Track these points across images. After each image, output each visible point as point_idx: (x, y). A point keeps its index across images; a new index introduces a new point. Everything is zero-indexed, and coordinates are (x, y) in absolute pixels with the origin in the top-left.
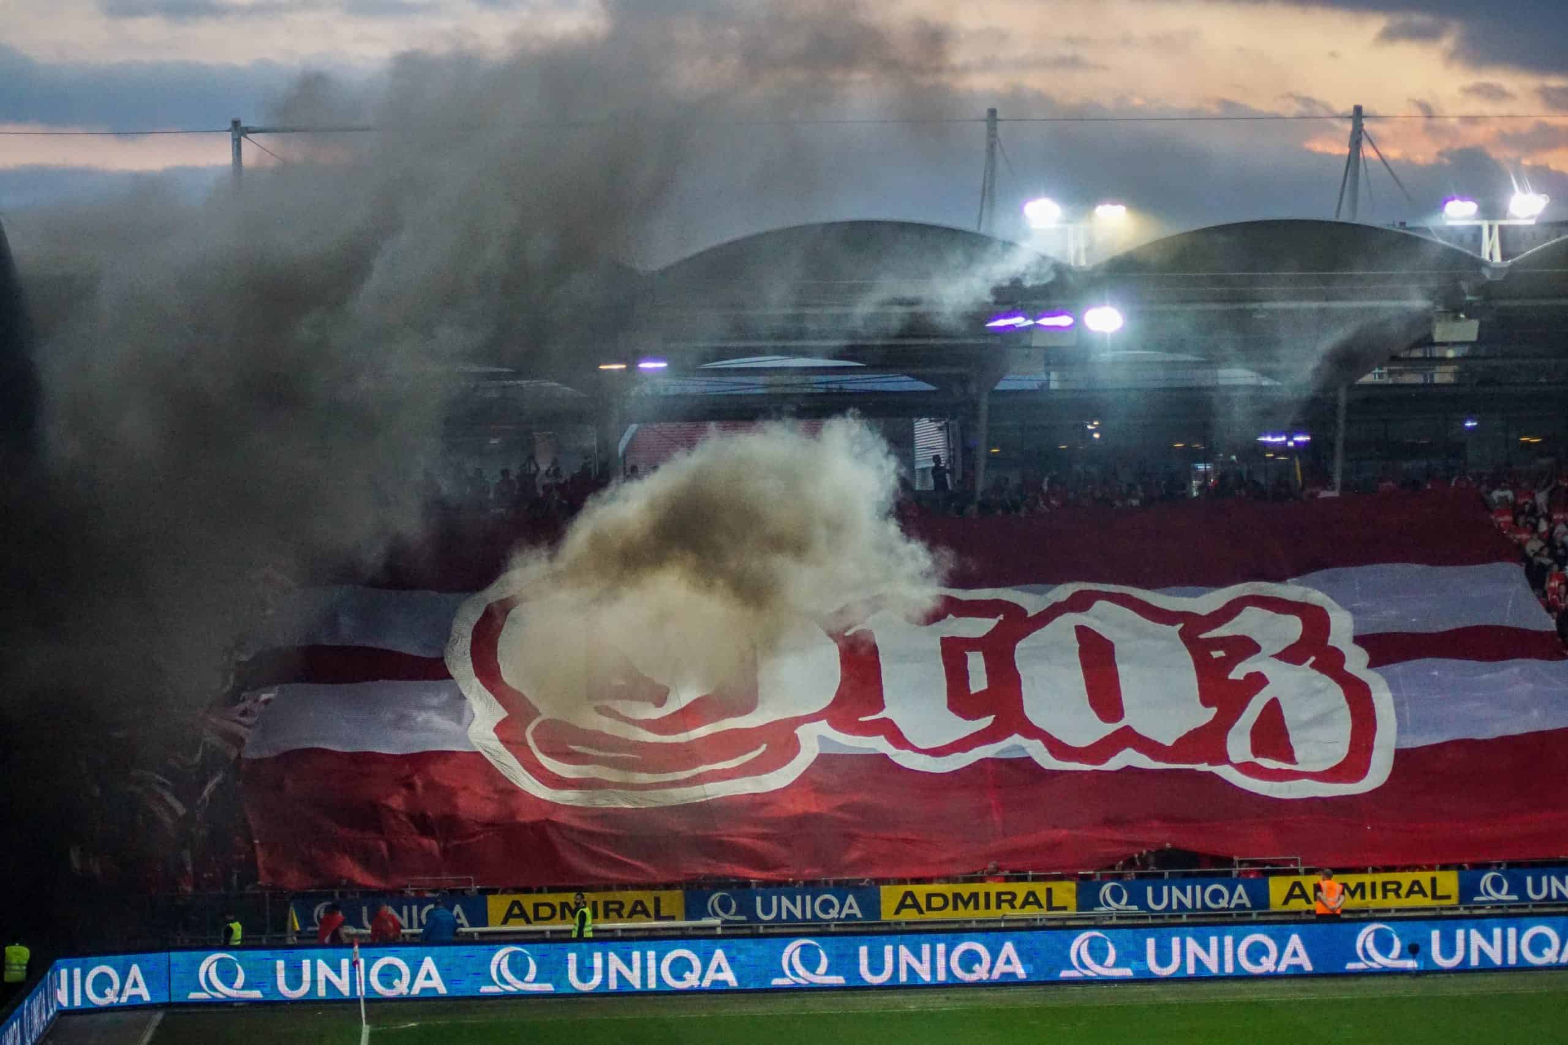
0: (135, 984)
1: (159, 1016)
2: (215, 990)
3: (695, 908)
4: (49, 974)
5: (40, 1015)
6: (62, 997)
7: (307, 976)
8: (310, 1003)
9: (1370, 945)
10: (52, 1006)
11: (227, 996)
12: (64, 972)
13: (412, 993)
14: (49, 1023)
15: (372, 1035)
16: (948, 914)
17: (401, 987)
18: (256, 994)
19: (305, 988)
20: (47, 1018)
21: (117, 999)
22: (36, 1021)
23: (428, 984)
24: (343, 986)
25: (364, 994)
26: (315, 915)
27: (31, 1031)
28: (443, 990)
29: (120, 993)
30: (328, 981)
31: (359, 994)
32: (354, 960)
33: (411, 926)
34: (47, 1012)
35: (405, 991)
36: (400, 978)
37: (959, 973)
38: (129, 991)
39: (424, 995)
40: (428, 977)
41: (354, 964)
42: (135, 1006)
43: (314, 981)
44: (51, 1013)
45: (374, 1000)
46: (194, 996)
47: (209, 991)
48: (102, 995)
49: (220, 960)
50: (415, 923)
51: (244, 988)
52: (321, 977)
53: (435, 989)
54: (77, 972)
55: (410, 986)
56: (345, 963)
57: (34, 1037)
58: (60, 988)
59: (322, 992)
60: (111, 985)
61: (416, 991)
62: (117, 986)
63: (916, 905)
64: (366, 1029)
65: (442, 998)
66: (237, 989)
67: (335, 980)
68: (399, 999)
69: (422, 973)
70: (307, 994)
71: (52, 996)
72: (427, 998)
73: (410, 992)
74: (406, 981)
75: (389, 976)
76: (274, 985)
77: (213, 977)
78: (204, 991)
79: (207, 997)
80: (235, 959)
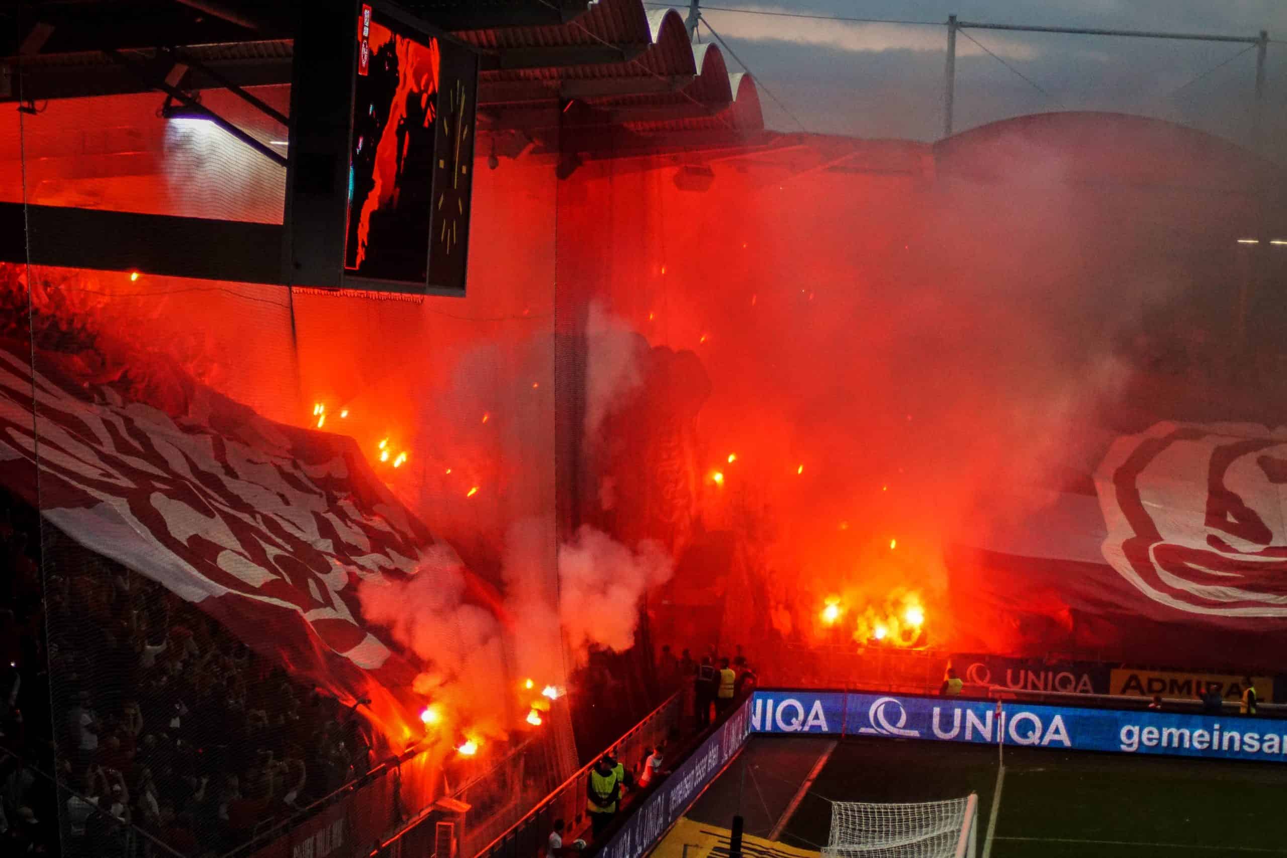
0: (817, 717)
1: (832, 745)
2: (882, 728)
4: (747, 702)
5: (737, 735)
6: (756, 722)
7: (957, 722)
8: (958, 744)
10: (748, 729)
11: (891, 733)
12: (759, 702)
13: (1043, 743)
14: (744, 742)
15: (1007, 777)
17: (1033, 738)
18: (915, 733)
19: (955, 732)
20: (742, 737)
21: (801, 728)
22: (733, 740)
23: (1056, 737)
24: (986, 732)
25: (1003, 741)
26: (968, 672)
27: (729, 748)
28: (1067, 743)
29: (804, 723)
30: (974, 728)
31: (998, 740)
32: (997, 712)
33: (1045, 688)
34: (743, 734)
35: (1037, 742)
36: (1034, 732)
38: (811, 721)
39: (1053, 746)
40: (1057, 731)
41: (996, 716)
42: (815, 735)
43: (963, 727)
44: (746, 734)
45: (1010, 746)
46: (863, 730)
47: (876, 728)
48: (789, 723)
49: (887, 704)
50: (1050, 687)
51: (905, 727)
52: (969, 725)
53: (1061, 742)
54: (770, 702)
55: (1042, 738)
56: (989, 714)
57: (730, 752)
58: (755, 715)
59: (968, 736)
60: (797, 716)
61: (1045, 742)
62: (801, 716)
64: (1002, 770)
65: (1066, 749)
66: (898, 728)
67: (980, 727)
68: (1032, 747)
69: (1052, 728)
70: (957, 736)
71: (748, 720)
72: (1055, 749)
73: (1041, 742)
74: (1038, 733)
75: (1025, 727)
76: (930, 727)
77: (881, 716)
78: (872, 727)
79: (875, 732)
80: (899, 703)
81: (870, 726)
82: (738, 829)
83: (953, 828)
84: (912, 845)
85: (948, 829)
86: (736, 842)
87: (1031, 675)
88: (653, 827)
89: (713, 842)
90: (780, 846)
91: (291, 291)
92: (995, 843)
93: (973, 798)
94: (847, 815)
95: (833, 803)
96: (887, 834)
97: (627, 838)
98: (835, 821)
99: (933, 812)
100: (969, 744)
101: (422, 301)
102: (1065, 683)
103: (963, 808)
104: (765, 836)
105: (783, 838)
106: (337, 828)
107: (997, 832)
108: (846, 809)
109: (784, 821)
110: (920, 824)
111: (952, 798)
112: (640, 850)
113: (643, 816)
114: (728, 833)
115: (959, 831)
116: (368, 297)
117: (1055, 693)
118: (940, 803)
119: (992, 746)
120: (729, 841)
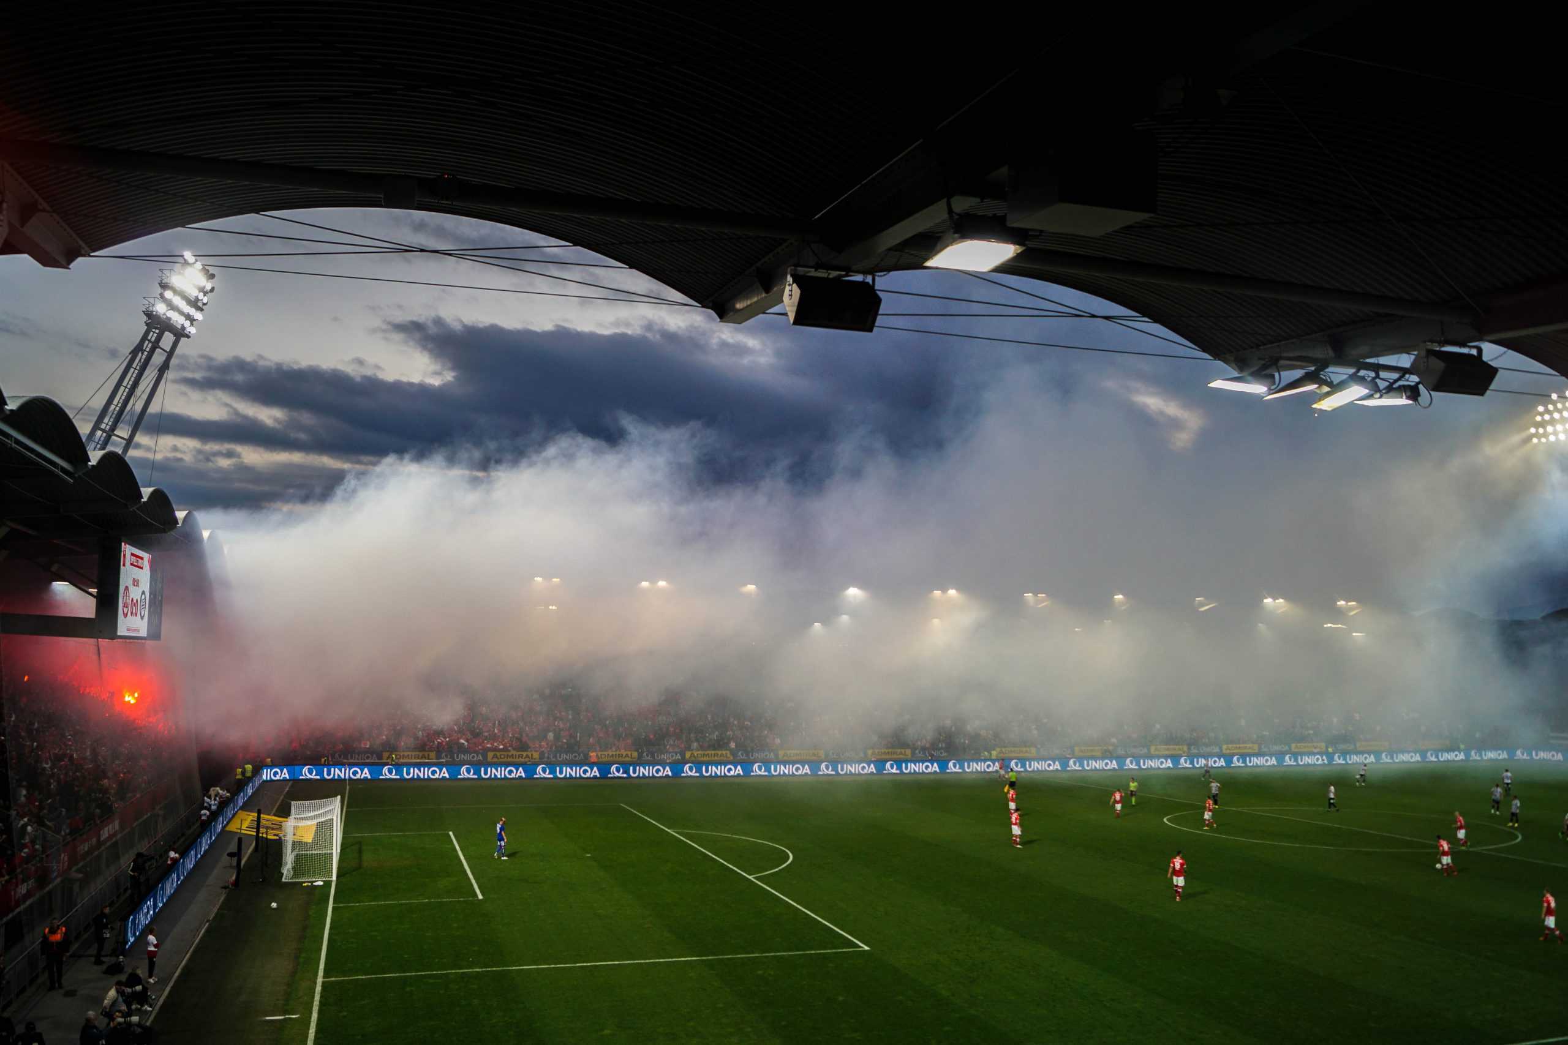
1: (291, 782)
2: (307, 776)
3: (438, 757)
6: (264, 777)
7: (332, 773)
8: (333, 780)
9: (614, 771)
11: (310, 778)
12: (265, 770)
14: (260, 784)
15: (350, 789)
16: (505, 760)
17: (358, 776)
18: (318, 777)
19: (332, 776)
21: (279, 778)
23: (366, 776)
24: (342, 776)
25: (348, 778)
26: (336, 756)
28: (369, 777)
29: (280, 776)
30: (338, 775)
33: (361, 760)
37: (508, 775)
38: (283, 776)
40: (366, 774)
41: (345, 770)
42: (285, 780)
43: (334, 774)
44: (261, 782)
45: (350, 779)
46: (301, 777)
48: (275, 776)
49: (309, 768)
50: (363, 760)
51: (315, 776)
54: (269, 770)
56: (343, 769)
57: (256, 788)
58: (264, 775)
59: (336, 777)
60: (278, 774)
61: (362, 777)
63: (497, 757)
64: (348, 787)
65: (369, 780)
66: (313, 776)
67: (340, 774)
68: (358, 779)
69: (364, 772)
70: (332, 778)
71: (261, 776)
72: (366, 779)
73: (360, 778)
75: (355, 773)
76: (323, 775)
77: (307, 772)
79: (305, 778)
80: (313, 768)
81: (303, 776)
82: (259, 813)
83: (333, 807)
84: (319, 814)
85: (331, 808)
86: (259, 818)
87: (356, 756)
88: (230, 814)
89: (251, 818)
90: (274, 818)
91: (98, 641)
92: (346, 811)
93: (339, 797)
94: (296, 806)
95: (292, 802)
97: (221, 819)
98: (293, 808)
99: (326, 803)
100: (336, 780)
101: (145, 643)
102: (368, 758)
103: (336, 801)
104: (269, 815)
105: (275, 815)
106: (117, 823)
107: (347, 807)
108: (296, 804)
109: (274, 810)
110: (321, 807)
111: (332, 797)
112: (225, 823)
113: (226, 813)
114: (256, 814)
115: (335, 808)
116: (125, 642)
117: (365, 762)
118: (328, 799)
119: (345, 779)
120: (256, 817)
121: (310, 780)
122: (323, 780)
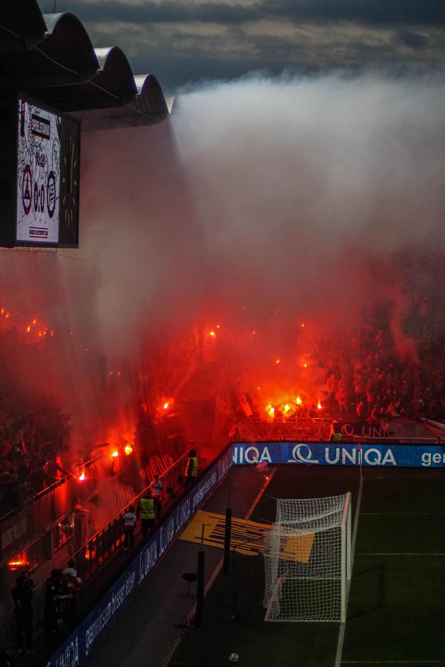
0: (266, 455)
1: (275, 469)
2: (299, 459)
4: (230, 449)
5: (226, 467)
6: (235, 459)
7: (338, 455)
8: (339, 466)
10: (231, 463)
11: (304, 462)
12: (236, 449)
13: (382, 464)
14: (229, 470)
15: (364, 482)
17: (377, 462)
18: (316, 462)
19: (337, 460)
20: (228, 467)
21: (258, 461)
22: (224, 469)
23: (389, 461)
24: (353, 459)
25: (361, 463)
27: (222, 473)
28: (395, 463)
29: (259, 459)
30: (347, 457)
31: (359, 463)
32: (358, 449)
33: (382, 436)
34: (228, 466)
35: (379, 463)
36: (377, 459)
38: (263, 458)
39: (387, 465)
40: (389, 458)
41: (358, 451)
42: (266, 464)
43: (341, 457)
44: (230, 466)
45: (365, 466)
46: (290, 461)
47: (296, 460)
48: (251, 459)
49: (302, 447)
50: (384, 435)
51: (311, 459)
52: (344, 456)
53: (392, 463)
54: (242, 449)
55: (381, 461)
56: (354, 450)
57: (223, 475)
58: (234, 456)
59: (344, 462)
60: (256, 456)
61: (383, 463)
62: (258, 456)
64: (362, 479)
65: (394, 467)
66: (308, 459)
67: (350, 457)
68: (376, 466)
69: (386, 456)
70: (338, 462)
71: (231, 459)
72: (388, 466)
73: (381, 463)
74: (380, 459)
75: (372, 456)
76: (324, 458)
77: (298, 454)
78: (294, 459)
79: (296, 462)
80: (308, 446)
81: (293, 459)
82: (229, 514)
83: (340, 510)
84: (319, 520)
85: (336, 511)
86: (228, 522)
87: (374, 429)
88: (185, 515)
89: (216, 522)
90: (250, 522)
92: (360, 516)
93: (349, 495)
94: (285, 506)
95: (277, 500)
96: (306, 515)
97: (172, 522)
98: (279, 509)
99: (329, 502)
100: (344, 466)
101: (56, 251)
102: (392, 432)
103: (344, 499)
104: (243, 518)
105: (251, 519)
106: (24, 522)
107: (361, 511)
108: (284, 503)
109: (251, 511)
110: (322, 509)
111: (338, 495)
112: (179, 528)
113: (180, 511)
114: (224, 517)
115: (342, 511)
116: (29, 250)
117: (387, 438)
118: (332, 497)
119: (356, 467)
120: (225, 521)
121: (304, 465)
122: (324, 466)
